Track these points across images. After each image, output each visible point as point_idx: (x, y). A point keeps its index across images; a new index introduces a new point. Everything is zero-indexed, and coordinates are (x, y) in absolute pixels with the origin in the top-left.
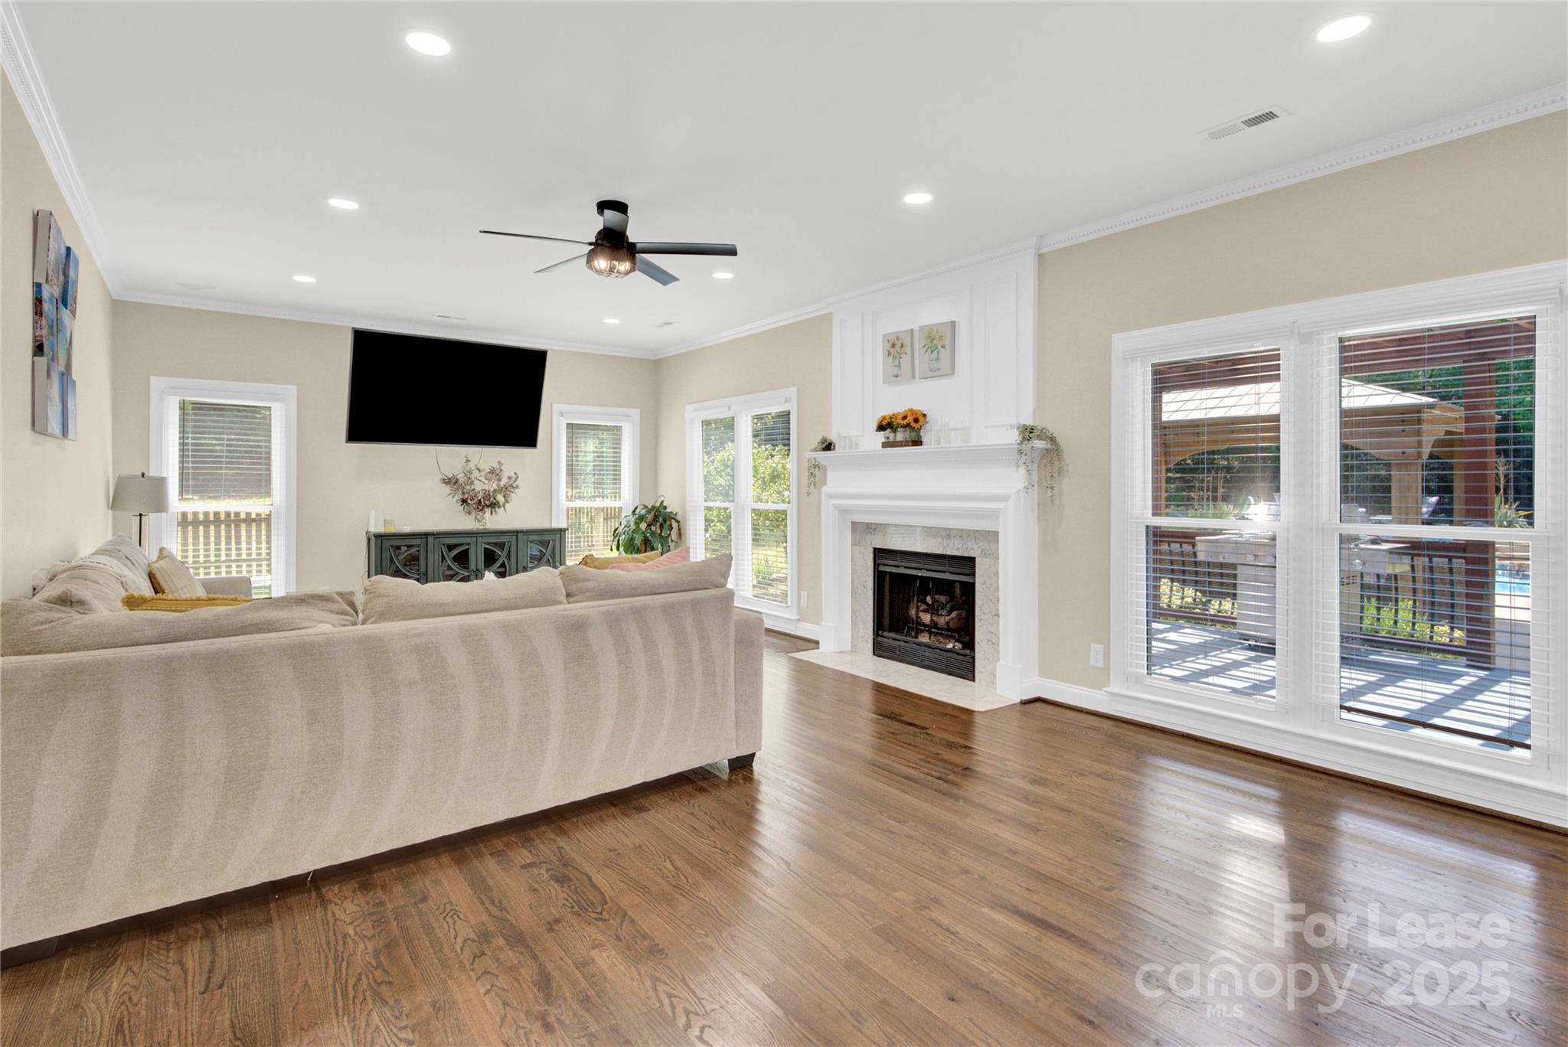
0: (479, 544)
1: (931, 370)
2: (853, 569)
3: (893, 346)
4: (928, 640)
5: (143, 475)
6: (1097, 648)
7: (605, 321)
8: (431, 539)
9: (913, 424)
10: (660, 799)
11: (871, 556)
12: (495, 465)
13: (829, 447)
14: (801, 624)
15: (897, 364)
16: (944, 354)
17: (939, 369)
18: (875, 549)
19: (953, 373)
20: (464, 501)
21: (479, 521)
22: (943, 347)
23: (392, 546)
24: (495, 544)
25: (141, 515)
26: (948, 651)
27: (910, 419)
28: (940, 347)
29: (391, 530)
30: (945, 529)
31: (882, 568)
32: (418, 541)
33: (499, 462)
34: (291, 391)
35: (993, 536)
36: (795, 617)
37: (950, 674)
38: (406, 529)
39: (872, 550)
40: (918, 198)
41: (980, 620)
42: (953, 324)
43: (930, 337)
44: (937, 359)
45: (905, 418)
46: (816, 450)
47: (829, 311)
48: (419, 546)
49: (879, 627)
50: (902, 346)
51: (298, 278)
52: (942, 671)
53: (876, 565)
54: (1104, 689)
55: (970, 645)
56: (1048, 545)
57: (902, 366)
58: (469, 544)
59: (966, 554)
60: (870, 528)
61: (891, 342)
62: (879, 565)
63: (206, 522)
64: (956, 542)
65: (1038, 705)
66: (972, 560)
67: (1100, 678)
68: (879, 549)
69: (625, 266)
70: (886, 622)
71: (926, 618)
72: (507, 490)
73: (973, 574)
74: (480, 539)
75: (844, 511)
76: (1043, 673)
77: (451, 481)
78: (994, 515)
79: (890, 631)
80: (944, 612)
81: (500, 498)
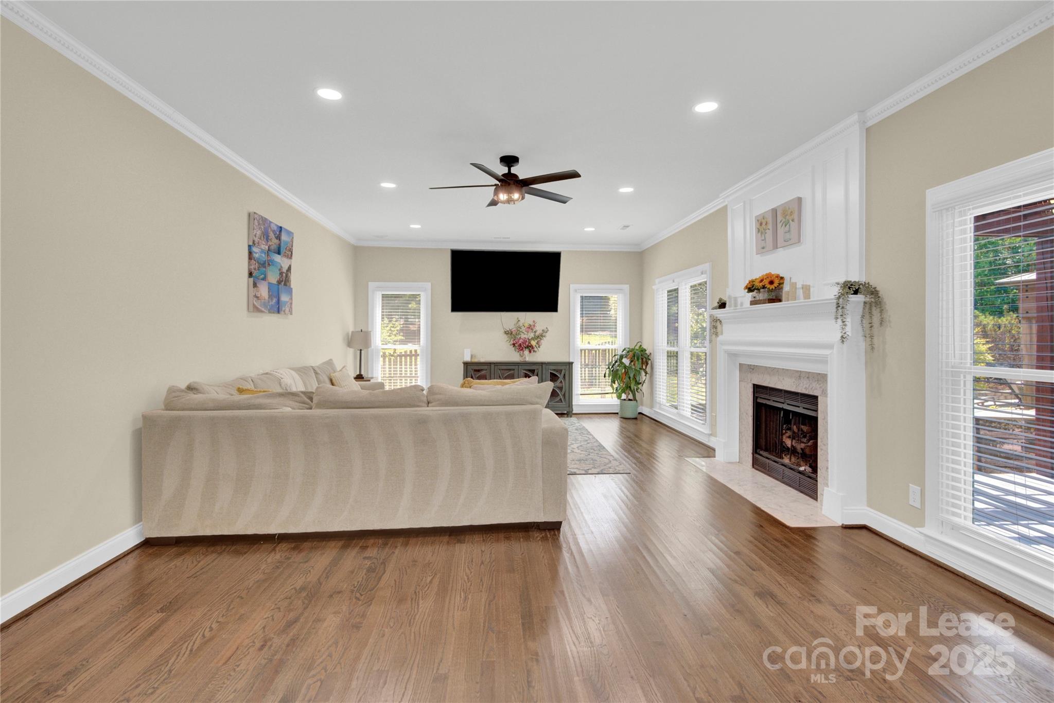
0: (520, 370)
1: (785, 241)
2: (740, 399)
3: (761, 224)
4: (789, 462)
5: (361, 330)
6: (914, 489)
7: (586, 229)
8: (492, 366)
9: (768, 286)
10: (477, 537)
11: (751, 390)
12: (532, 323)
13: (722, 305)
14: (713, 439)
15: (763, 238)
16: (793, 225)
17: (790, 240)
18: (754, 385)
19: (799, 241)
20: (514, 345)
21: (522, 357)
22: (793, 220)
23: (472, 369)
24: (530, 370)
25: (361, 350)
26: (800, 472)
27: (766, 282)
28: (791, 221)
29: (476, 360)
30: (797, 371)
31: (760, 400)
32: (485, 367)
33: (534, 322)
34: (428, 285)
35: (822, 378)
36: (707, 431)
37: (802, 492)
38: (482, 360)
39: (752, 386)
40: (706, 107)
41: (821, 449)
42: (800, 200)
43: (785, 214)
44: (789, 231)
45: (762, 281)
46: (714, 308)
47: (725, 204)
48: (486, 370)
49: (758, 446)
50: (766, 224)
51: (412, 226)
52: (796, 489)
53: (755, 398)
54: (917, 529)
55: (815, 469)
56: (874, 389)
57: (767, 239)
58: (514, 370)
59: (811, 393)
60: (752, 369)
61: (759, 222)
62: (757, 397)
63: (406, 356)
64: (805, 382)
65: (864, 532)
66: (816, 398)
67: (917, 518)
68: (756, 385)
69: (516, 196)
70: (763, 442)
71: (788, 443)
72: (539, 338)
73: (816, 411)
74: (520, 367)
75: (732, 355)
76: (870, 504)
77: (508, 333)
78: (824, 360)
79: (766, 450)
80: (805, 440)
81: (534, 343)
